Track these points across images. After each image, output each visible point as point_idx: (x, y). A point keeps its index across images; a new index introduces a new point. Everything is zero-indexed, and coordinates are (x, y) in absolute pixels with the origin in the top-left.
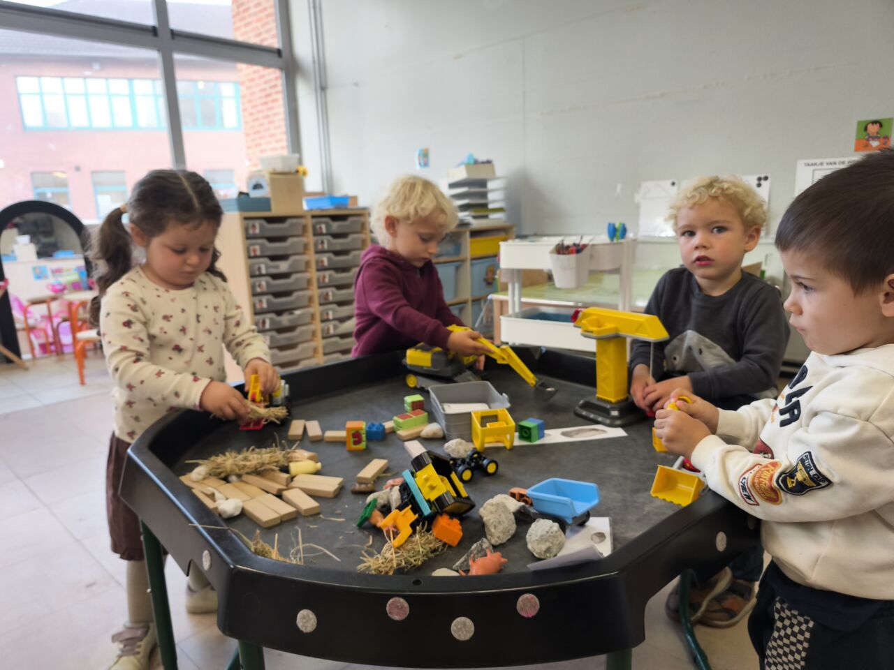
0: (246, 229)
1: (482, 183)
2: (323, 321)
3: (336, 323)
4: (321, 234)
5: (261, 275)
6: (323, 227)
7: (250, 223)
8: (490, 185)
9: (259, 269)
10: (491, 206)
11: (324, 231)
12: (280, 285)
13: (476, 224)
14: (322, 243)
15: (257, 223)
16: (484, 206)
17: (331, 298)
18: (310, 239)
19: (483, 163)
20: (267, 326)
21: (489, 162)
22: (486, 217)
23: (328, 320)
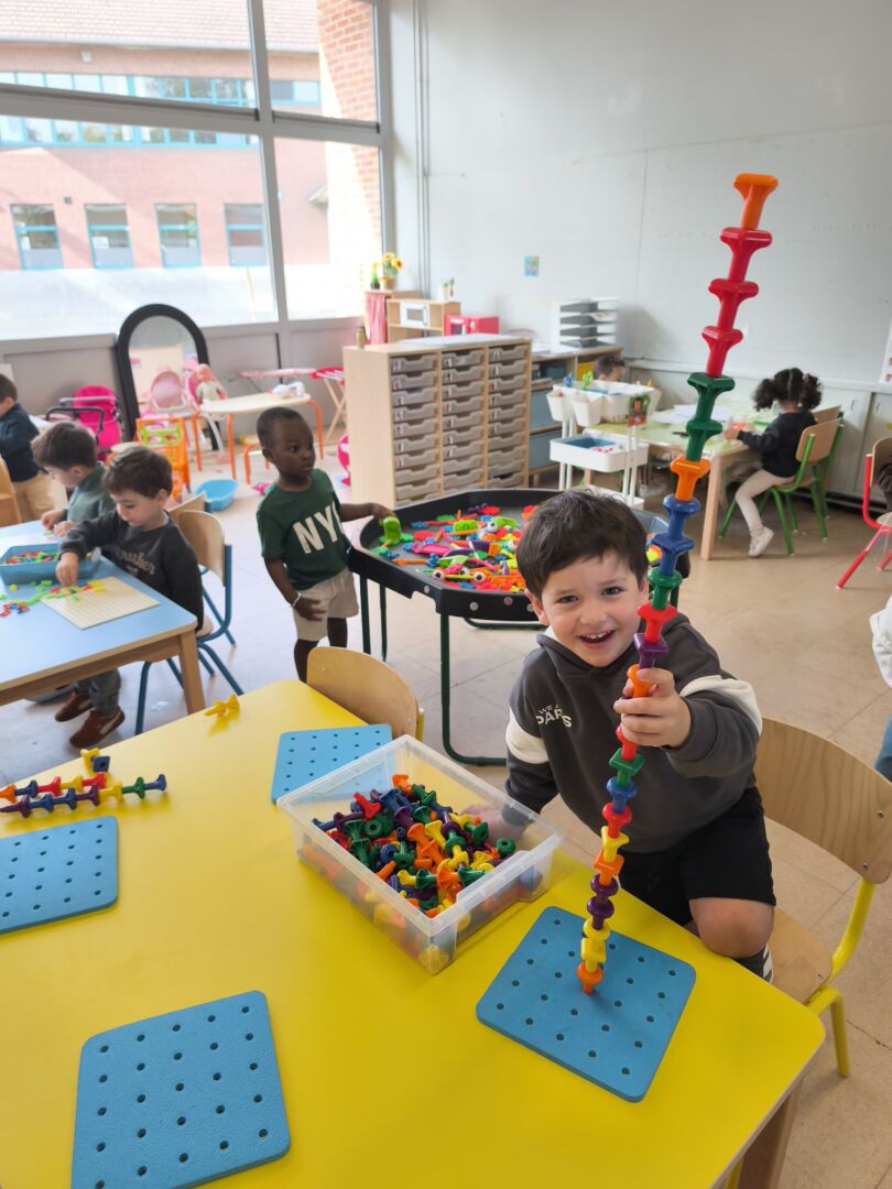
0: (391, 367)
2: (445, 445)
3: (455, 447)
4: (448, 368)
5: (400, 406)
6: (450, 361)
7: (395, 361)
8: (601, 306)
9: (399, 400)
10: (600, 330)
11: (450, 365)
12: (414, 414)
14: (449, 375)
15: (399, 361)
16: (593, 330)
17: (452, 425)
18: (440, 373)
20: (402, 450)
23: (449, 444)
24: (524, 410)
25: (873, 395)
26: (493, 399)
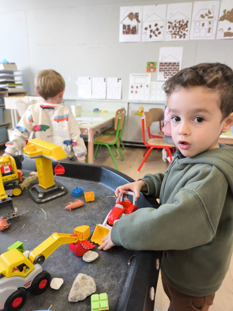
1: (11, 72)
8: (15, 73)
10: (16, 83)
13: (10, 90)
16: (13, 83)
19: (11, 64)
21: (14, 64)
22: (14, 87)
25: (129, 103)
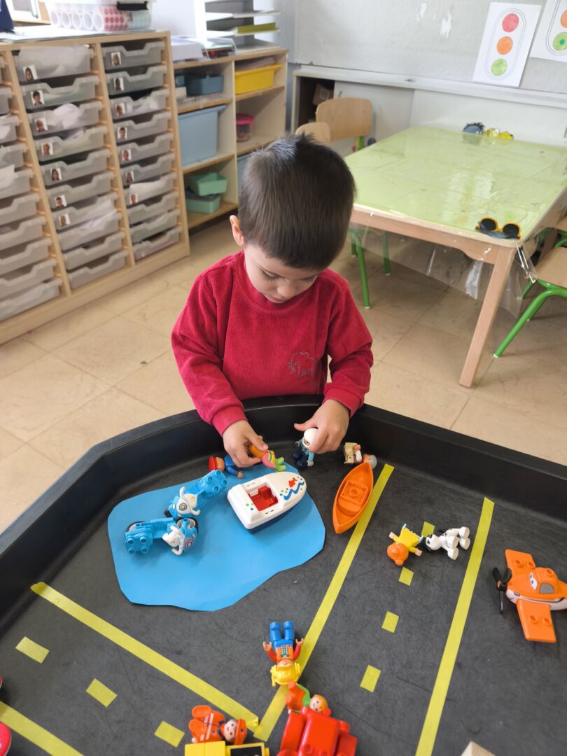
10: (258, 20)
16: (249, 22)
24: (172, 143)
26: (122, 129)
